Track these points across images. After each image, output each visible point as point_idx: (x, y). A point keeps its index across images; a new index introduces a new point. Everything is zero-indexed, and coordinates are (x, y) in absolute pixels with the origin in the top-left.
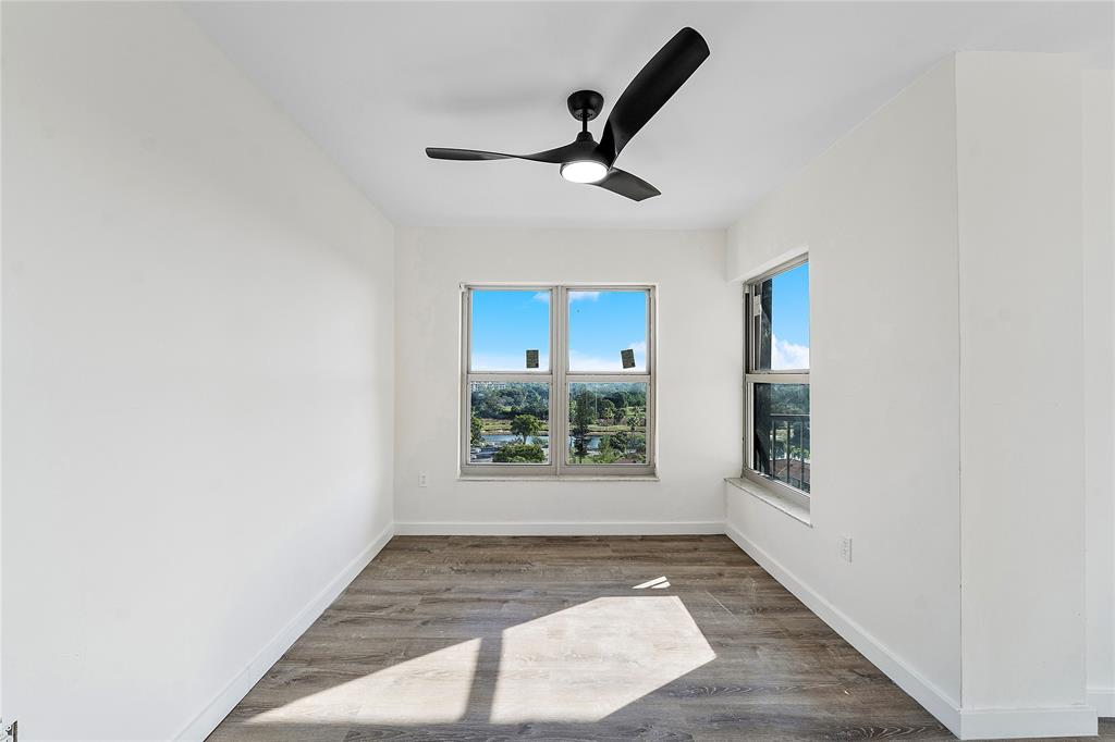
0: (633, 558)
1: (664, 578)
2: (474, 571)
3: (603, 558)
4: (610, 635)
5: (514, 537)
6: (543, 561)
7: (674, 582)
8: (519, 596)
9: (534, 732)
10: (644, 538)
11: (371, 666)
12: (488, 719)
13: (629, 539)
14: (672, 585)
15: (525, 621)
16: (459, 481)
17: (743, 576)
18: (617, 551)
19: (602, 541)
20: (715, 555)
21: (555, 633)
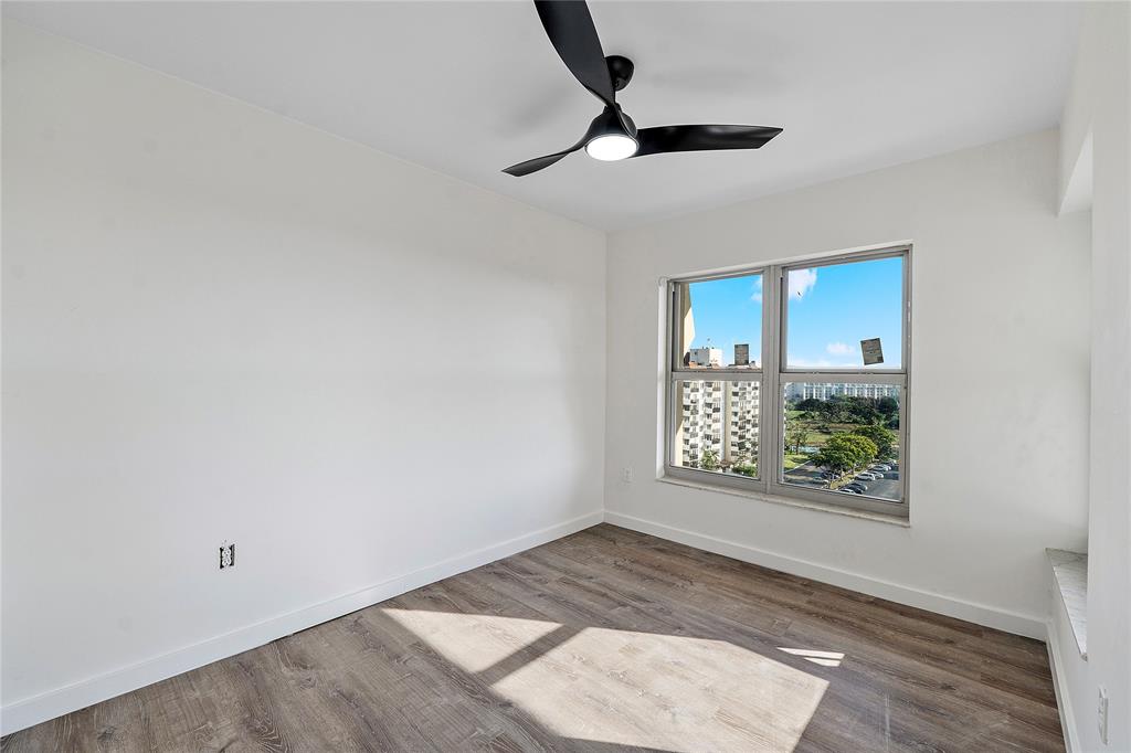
0: (825, 618)
1: (841, 656)
2: (631, 571)
3: (782, 604)
4: (682, 677)
5: (708, 553)
6: (707, 584)
7: (850, 665)
8: (642, 606)
9: (510, 711)
10: (877, 603)
11: (475, 609)
12: (492, 683)
13: (852, 596)
14: (841, 667)
15: (618, 628)
16: (657, 481)
17: (991, 706)
18: (815, 604)
19: (809, 586)
20: (977, 660)
21: (630, 650)
